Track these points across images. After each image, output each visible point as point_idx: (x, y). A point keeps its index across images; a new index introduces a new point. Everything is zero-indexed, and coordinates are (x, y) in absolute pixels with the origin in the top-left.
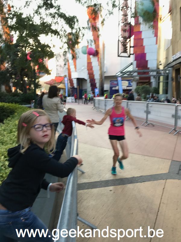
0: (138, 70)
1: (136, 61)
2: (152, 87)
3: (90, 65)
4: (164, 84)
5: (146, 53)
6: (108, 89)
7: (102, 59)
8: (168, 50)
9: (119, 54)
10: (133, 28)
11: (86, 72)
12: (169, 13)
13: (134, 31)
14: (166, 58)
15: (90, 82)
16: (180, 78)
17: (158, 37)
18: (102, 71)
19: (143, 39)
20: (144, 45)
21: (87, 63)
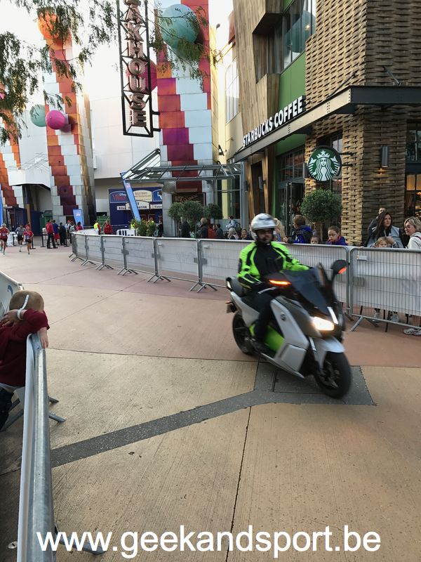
0: (173, 165)
1: (166, 146)
2: (207, 204)
3: (55, 153)
4: (231, 197)
5: (188, 128)
6: (107, 209)
7: (84, 139)
8: (233, 122)
9: (127, 129)
10: (155, 70)
11: (48, 170)
12: (229, 43)
13: (158, 78)
14: (232, 139)
15: (59, 193)
16: (264, 182)
17: (212, 93)
18: (87, 166)
19: (179, 95)
20: (181, 110)
21: (48, 147)
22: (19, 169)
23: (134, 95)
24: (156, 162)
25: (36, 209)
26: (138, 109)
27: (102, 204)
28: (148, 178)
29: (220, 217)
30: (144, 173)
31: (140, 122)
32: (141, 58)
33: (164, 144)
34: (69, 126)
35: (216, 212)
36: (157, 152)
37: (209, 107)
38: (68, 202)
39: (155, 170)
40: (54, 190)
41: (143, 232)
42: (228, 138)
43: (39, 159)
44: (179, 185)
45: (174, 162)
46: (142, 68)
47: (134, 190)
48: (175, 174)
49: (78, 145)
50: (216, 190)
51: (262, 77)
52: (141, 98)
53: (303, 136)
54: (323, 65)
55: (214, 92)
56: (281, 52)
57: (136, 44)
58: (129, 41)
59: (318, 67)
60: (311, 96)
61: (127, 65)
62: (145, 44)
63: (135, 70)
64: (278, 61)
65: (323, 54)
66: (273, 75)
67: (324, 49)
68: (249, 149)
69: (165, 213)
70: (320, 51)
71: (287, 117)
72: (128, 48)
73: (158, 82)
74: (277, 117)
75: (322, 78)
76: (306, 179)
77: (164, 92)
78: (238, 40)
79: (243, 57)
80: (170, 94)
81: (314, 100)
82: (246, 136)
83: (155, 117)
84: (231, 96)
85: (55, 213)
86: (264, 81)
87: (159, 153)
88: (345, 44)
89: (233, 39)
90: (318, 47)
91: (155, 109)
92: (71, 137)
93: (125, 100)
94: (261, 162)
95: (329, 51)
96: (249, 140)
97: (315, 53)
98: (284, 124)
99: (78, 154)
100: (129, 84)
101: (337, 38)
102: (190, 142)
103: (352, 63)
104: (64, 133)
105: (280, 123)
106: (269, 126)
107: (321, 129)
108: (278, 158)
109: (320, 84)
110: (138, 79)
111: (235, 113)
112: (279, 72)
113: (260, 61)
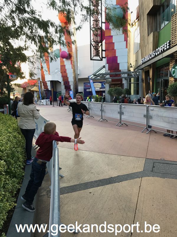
2: (124, 88)
3: (63, 68)
4: (135, 85)
5: (117, 57)
6: (83, 91)
7: (75, 62)
8: (137, 53)
9: (92, 58)
10: (104, 33)
11: (60, 75)
12: (136, 19)
13: (105, 36)
14: (136, 61)
15: (64, 84)
16: (150, 79)
17: (128, 41)
19: (114, 43)
20: (115, 49)
21: (61, 65)
22: (49, 74)
23: (95, 44)
24: (103, 71)
25: (55, 91)
26: (97, 49)
27: (81, 88)
28: (100, 78)
29: (130, 94)
30: (98, 76)
31: (97, 54)
32: (98, 28)
33: (107, 64)
34: (69, 57)
35: (128, 92)
36: (104, 67)
37: (127, 47)
38: (68, 88)
39: (103, 74)
40: (62, 83)
41: (97, 100)
42: (135, 60)
43: (57, 71)
44: (113, 81)
45: (111, 71)
46: (99, 32)
47: (94, 83)
48: (111, 76)
49: (72, 65)
50: (129, 83)
51: (150, 33)
52: (98, 45)
53: (169, 59)
56: (160, 22)
57: (97, 23)
58: (94, 22)
60: (173, 40)
61: (93, 31)
62: (100, 22)
63: (96, 33)
64: (158, 26)
66: (156, 33)
68: (144, 65)
69: (106, 92)
71: (162, 50)
72: (93, 24)
74: (157, 51)
76: (170, 78)
77: (107, 42)
78: (140, 18)
79: (142, 25)
80: (110, 42)
81: (175, 42)
82: (143, 59)
83: (104, 52)
84: (137, 42)
85: (62, 92)
86: (152, 33)
87: (105, 67)
89: (138, 18)
92: (69, 61)
93: (92, 45)
94: (149, 70)
96: (144, 61)
97: (176, 21)
98: (160, 54)
99: (72, 68)
100: (93, 39)
102: (118, 62)
104: (67, 60)
105: (158, 53)
106: (153, 55)
108: (157, 68)
110: (97, 37)
111: (138, 50)
112: (158, 31)
113: (150, 27)
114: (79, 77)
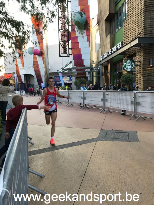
0: (76, 67)
1: (74, 60)
2: (88, 80)
3: (36, 64)
4: (97, 78)
5: (82, 54)
7: (46, 58)
8: (98, 52)
9: (60, 55)
10: (71, 34)
11: (33, 69)
13: (71, 36)
15: (37, 77)
16: (108, 72)
18: (46, 68)
19: (79, 43)
20: (80, 48)
21: (34, 61)
22: (23, 69)
23: (63, 43)
24: (70, 66)
25: (28, 83)
26: (64, 47)
28: (67, 72)
30: (66, 70)
31: (65, 52)
32: (66, 30)
34: (41, 54)
36: (71, 62)
37: (89, 46)
38: (40, 81)
39: (70, 69)
40: (35, 76)
42: (96, 57)
43: (30, 66)
44: (78, 74)
45: (77, 66)
46: (66, 33)
47: (63, 76)
48: (77, 70)
49: (44, 61)
50: (91, 76)
51: (108, 35)
52: (65, 44)
53: (122, 55)
54: (129, 30)
55: (91, 41)
56: (115, 26)
57: (64, 25)
58: (62, 24)
59: (127, 31)
60: (125, 41)
61: (61, 32)
62: (67, 25)
63: (64, 34)
64: (114, 30)
65: (129, 27)
66: (112, 35)
67: (130, 25)
68: (103, 61)
70: (128, 25)
71: (116, 49)
72: (61, 27)
73: (72, 38)
74: (113, 49)
75: (129, 35)
76: (123, 71)
77: (73, 42)
78: (100, 23)
79: (101, 29)
80: (76, 42)
81: (126, 43)
82: (102, 56)
83: (70, 50)
84: (97, 43)
85: (35, 84)
86: (109, 36)
88: (137, 23)
89: (98, 23)
90: (127, 24)
91: (70, 47)
92: (41, 58)
93: (60, 44)
94: (107, 65)
95: (131, 25)
96: (103, 58)
97: (126, 26)
98: (115, 52)
99: (44, 64)
100: (61, 39)
101: (134, 21)
102: (82, 59)
103: (139, 29)
104: (39, 57)
106: (110, 52)
107: (128, 53)
108: (114, 64)
109: (128, 37)
110: (65, 37)
111: (99, 49)
112: (114, 34)
113: (107, 30)
114: (50, 72)
